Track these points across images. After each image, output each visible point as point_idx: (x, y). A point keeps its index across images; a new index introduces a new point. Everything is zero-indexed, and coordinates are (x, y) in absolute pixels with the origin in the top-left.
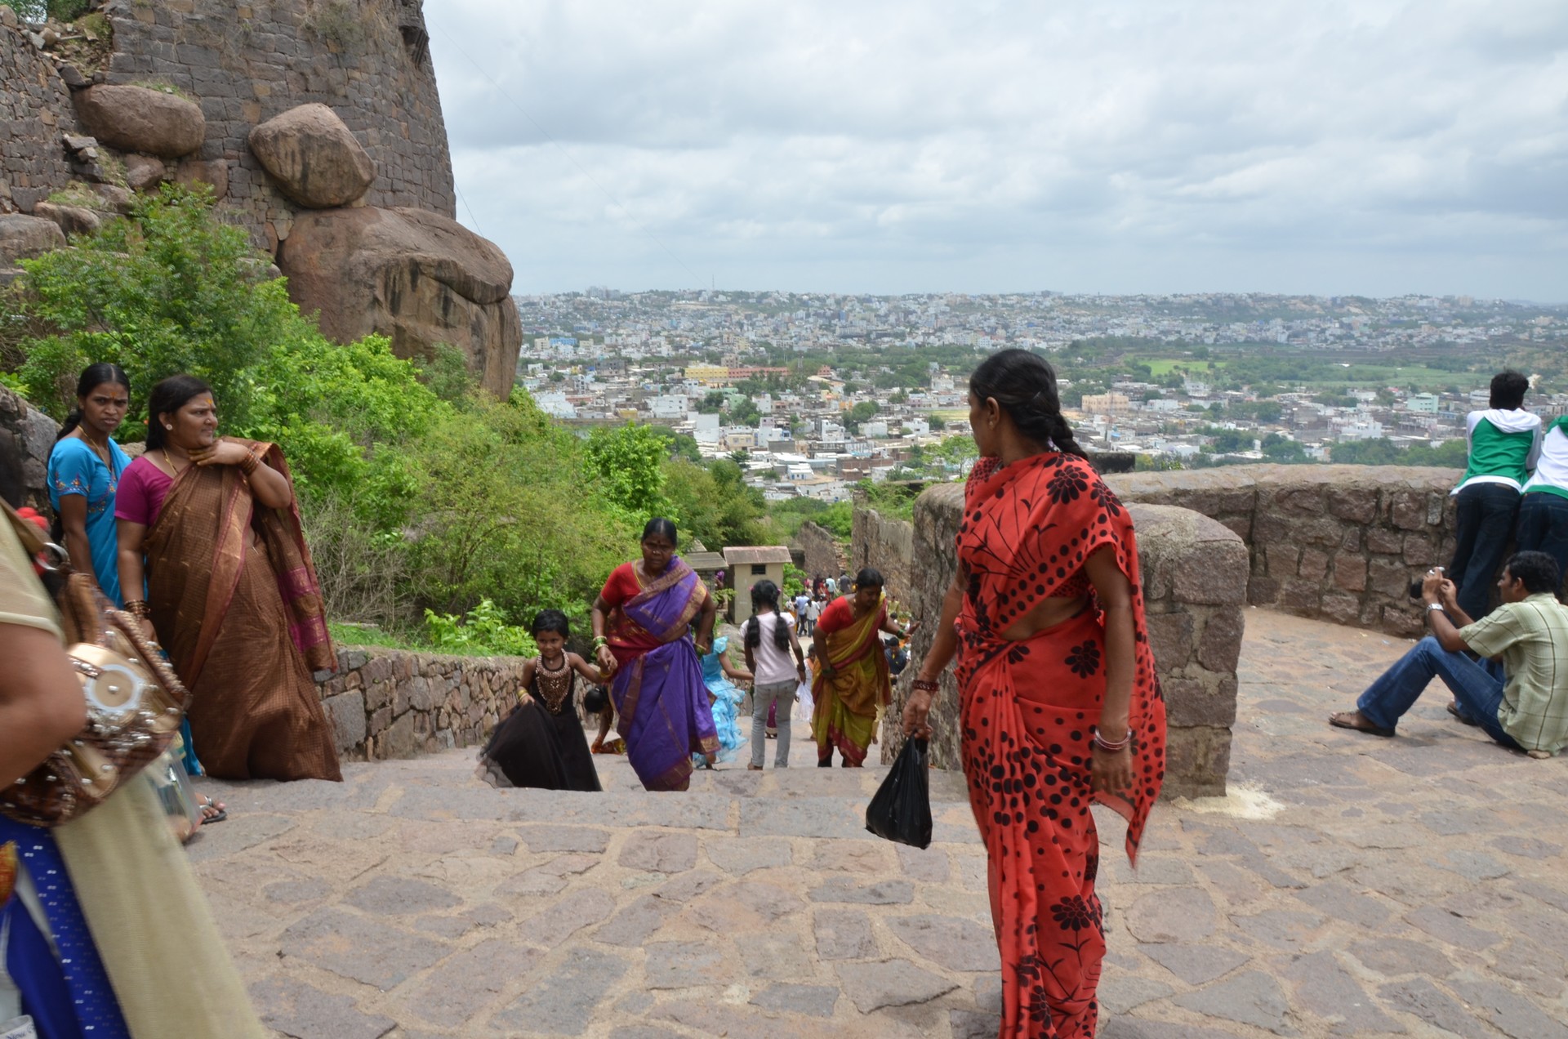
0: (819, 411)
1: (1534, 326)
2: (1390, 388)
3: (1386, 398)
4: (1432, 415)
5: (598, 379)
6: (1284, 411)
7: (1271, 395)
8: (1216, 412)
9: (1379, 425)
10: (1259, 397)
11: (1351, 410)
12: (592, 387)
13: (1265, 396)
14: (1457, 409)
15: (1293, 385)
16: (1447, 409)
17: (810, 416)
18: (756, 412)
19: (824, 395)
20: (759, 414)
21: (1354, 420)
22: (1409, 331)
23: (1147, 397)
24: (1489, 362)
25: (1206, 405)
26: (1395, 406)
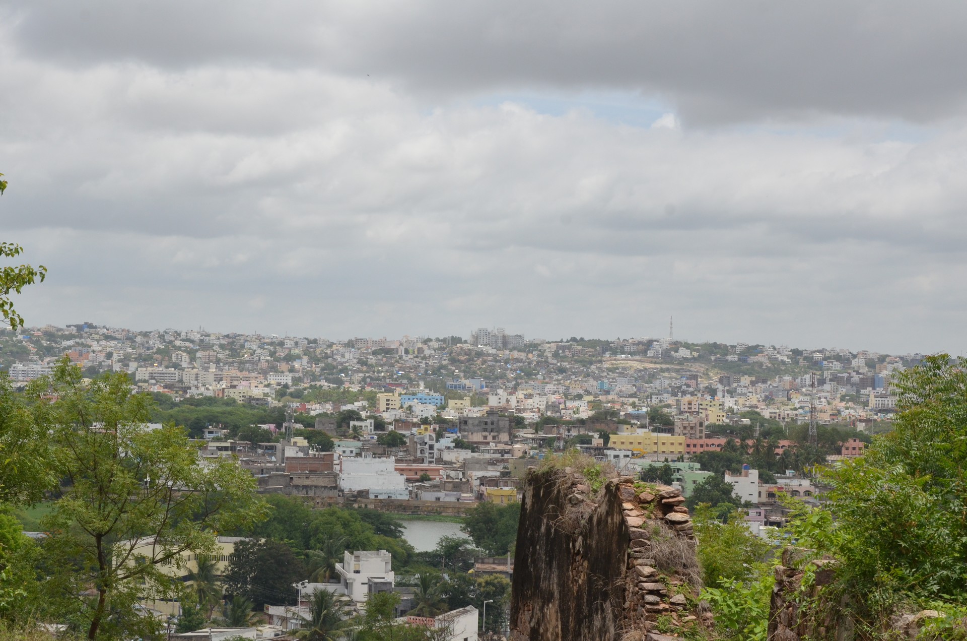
5: (459, 444)
12: (447, 456)
18: (730, 500)
20: (736, 503)
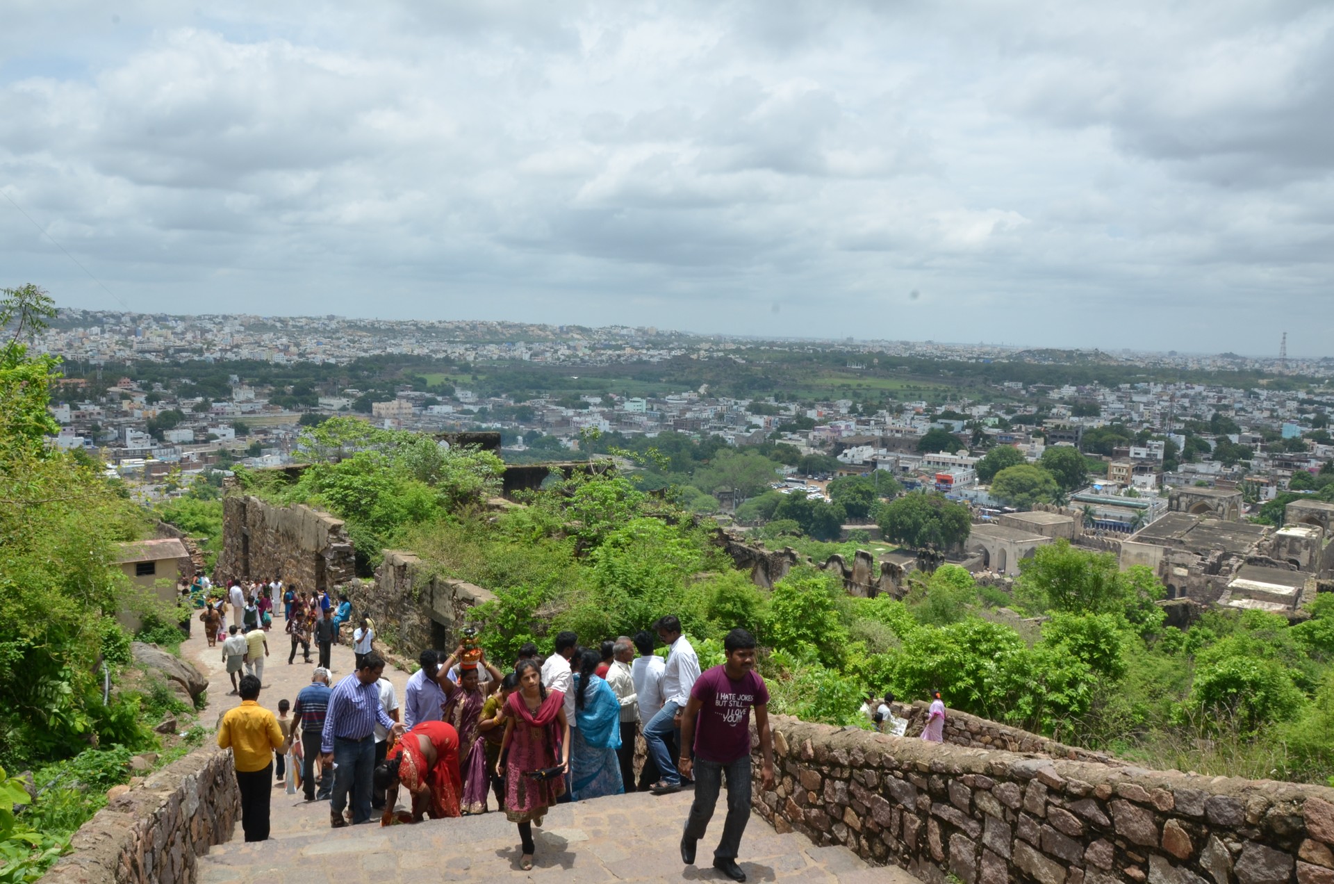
0: (122, 420)
1: (699, 350)
2: (611, 395)
3: (608, 402)
4: (642, 414)
6: (536, 412)
7: (525, 401)
8: (483, 415)
9: (607, 422)
10: (515, 402)
11: (585, 411)
13: (520, 402)
14: (659, 409)
15: (539, 393)
16: (652, 409)
17: (112, 425)
19: (126, 405)
21: (589, 419)
22: (618, 352)
23: (427, 404)
24: (673, 375)
25: (475, 409)
26: (616, 408)
